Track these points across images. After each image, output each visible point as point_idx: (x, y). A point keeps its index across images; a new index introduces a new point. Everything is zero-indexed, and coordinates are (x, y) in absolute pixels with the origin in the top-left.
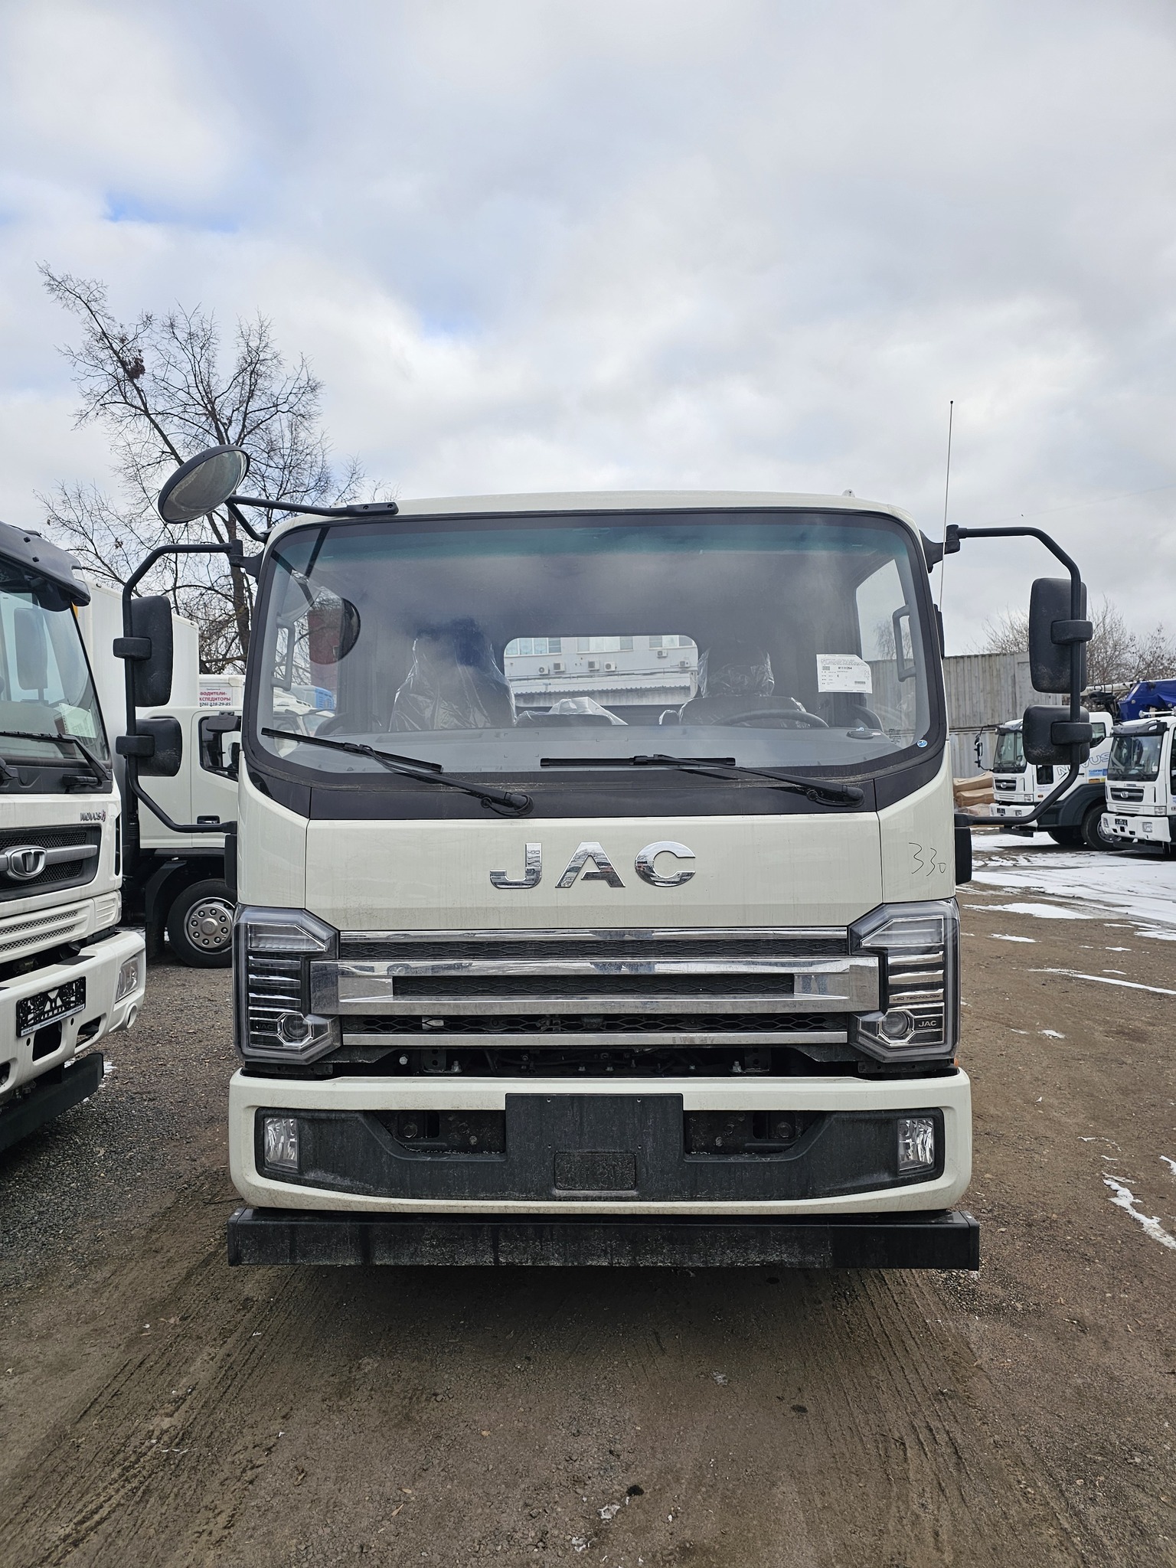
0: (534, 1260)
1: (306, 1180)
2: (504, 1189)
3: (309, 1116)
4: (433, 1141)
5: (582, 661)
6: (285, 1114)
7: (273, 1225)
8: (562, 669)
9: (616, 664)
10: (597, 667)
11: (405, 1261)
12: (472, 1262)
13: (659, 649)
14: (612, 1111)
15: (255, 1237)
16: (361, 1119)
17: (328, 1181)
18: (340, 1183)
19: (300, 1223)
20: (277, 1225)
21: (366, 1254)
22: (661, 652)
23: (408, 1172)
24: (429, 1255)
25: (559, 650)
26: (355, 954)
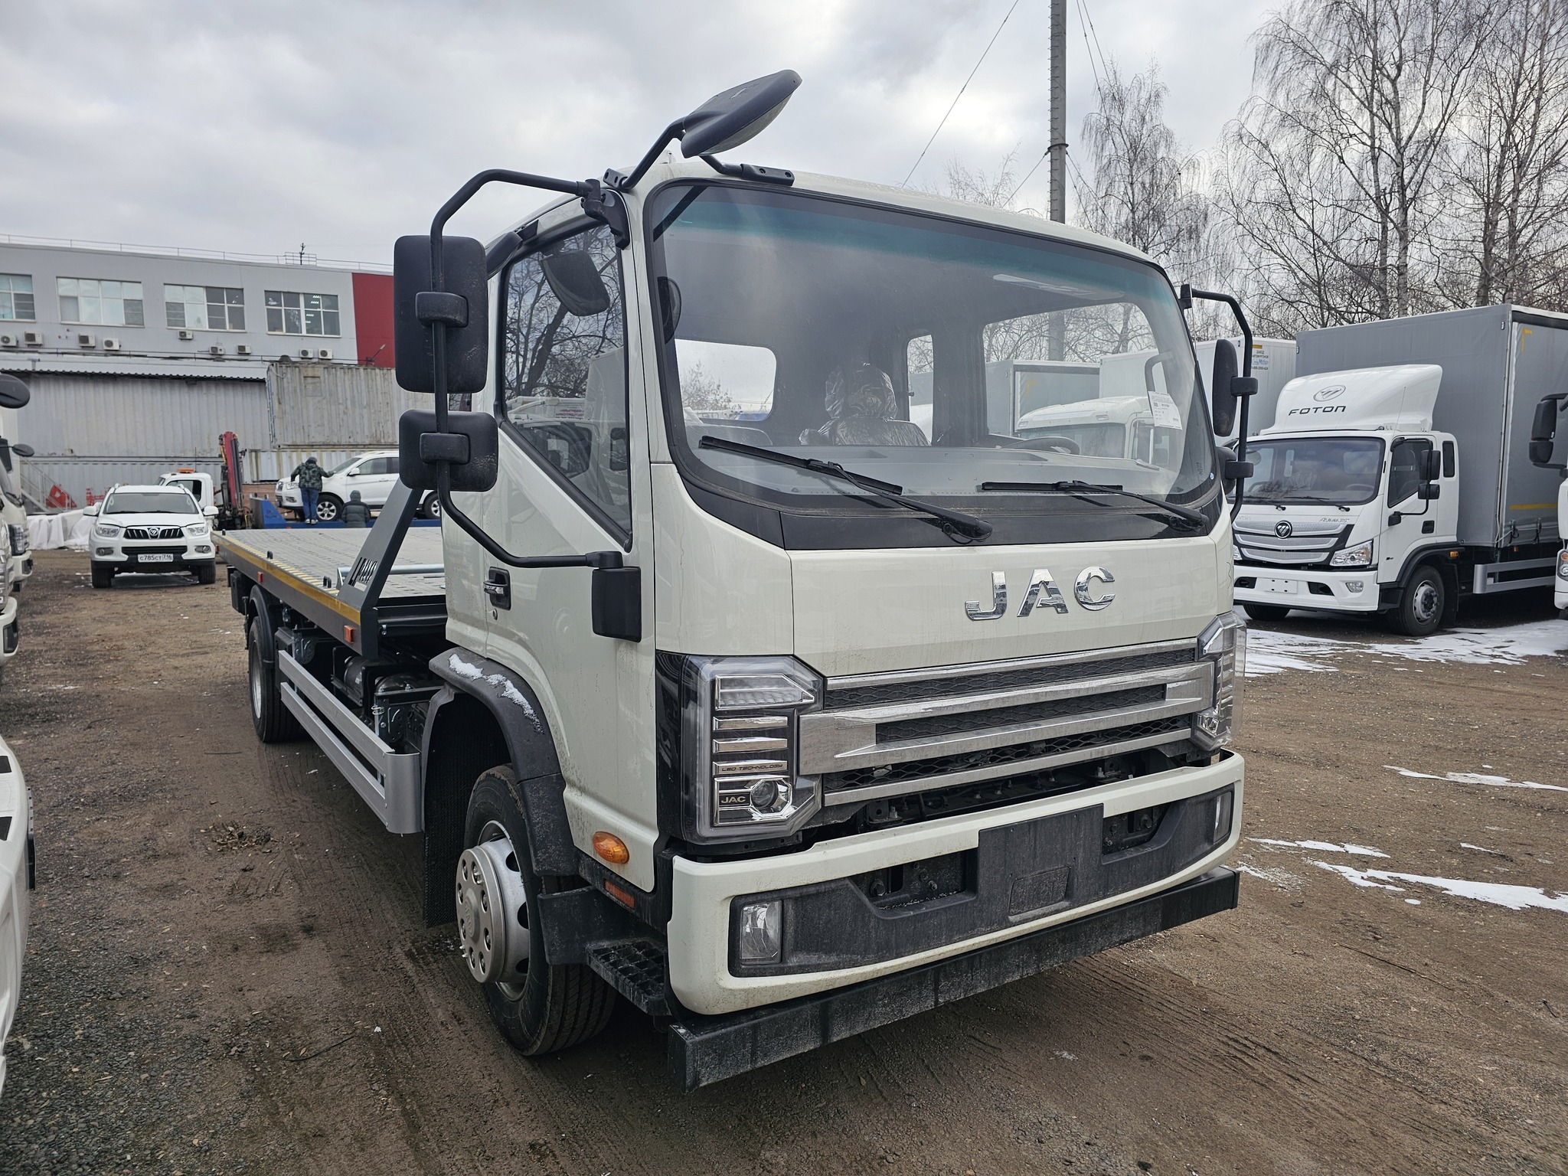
0: (966, 992)
1: (790, 967)
2: (973, 927)
3: (797, 893)
4: (897, 895)
5: (69, 334)
6: (770, 897)
7: (735, 1031)
8: (38, 340)
9: (119, 342)
10: (92, 343)
11: (860, 1029)
12: (916, 1010)
13: (182, 329)
14: (1057, 830)
15: (715, 1051)
16: (852, 886)
17: (814, 962)
18: (826, 961)
19: (761, 1020)
20: (739, 1029)
21: (825, 1034)
22: (184, 333)
23: (894, 931)
24: (881, 1016)
25: (33, 317)
26: (837, 702)
